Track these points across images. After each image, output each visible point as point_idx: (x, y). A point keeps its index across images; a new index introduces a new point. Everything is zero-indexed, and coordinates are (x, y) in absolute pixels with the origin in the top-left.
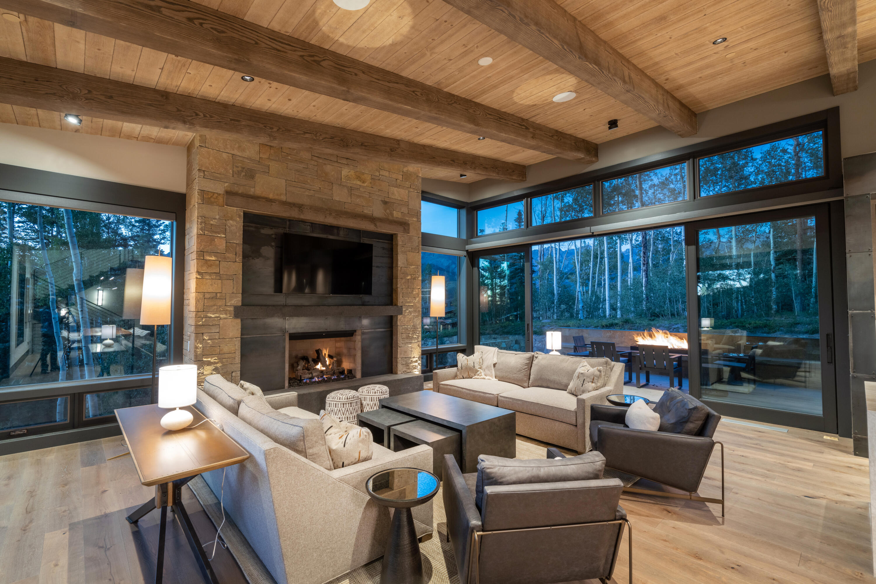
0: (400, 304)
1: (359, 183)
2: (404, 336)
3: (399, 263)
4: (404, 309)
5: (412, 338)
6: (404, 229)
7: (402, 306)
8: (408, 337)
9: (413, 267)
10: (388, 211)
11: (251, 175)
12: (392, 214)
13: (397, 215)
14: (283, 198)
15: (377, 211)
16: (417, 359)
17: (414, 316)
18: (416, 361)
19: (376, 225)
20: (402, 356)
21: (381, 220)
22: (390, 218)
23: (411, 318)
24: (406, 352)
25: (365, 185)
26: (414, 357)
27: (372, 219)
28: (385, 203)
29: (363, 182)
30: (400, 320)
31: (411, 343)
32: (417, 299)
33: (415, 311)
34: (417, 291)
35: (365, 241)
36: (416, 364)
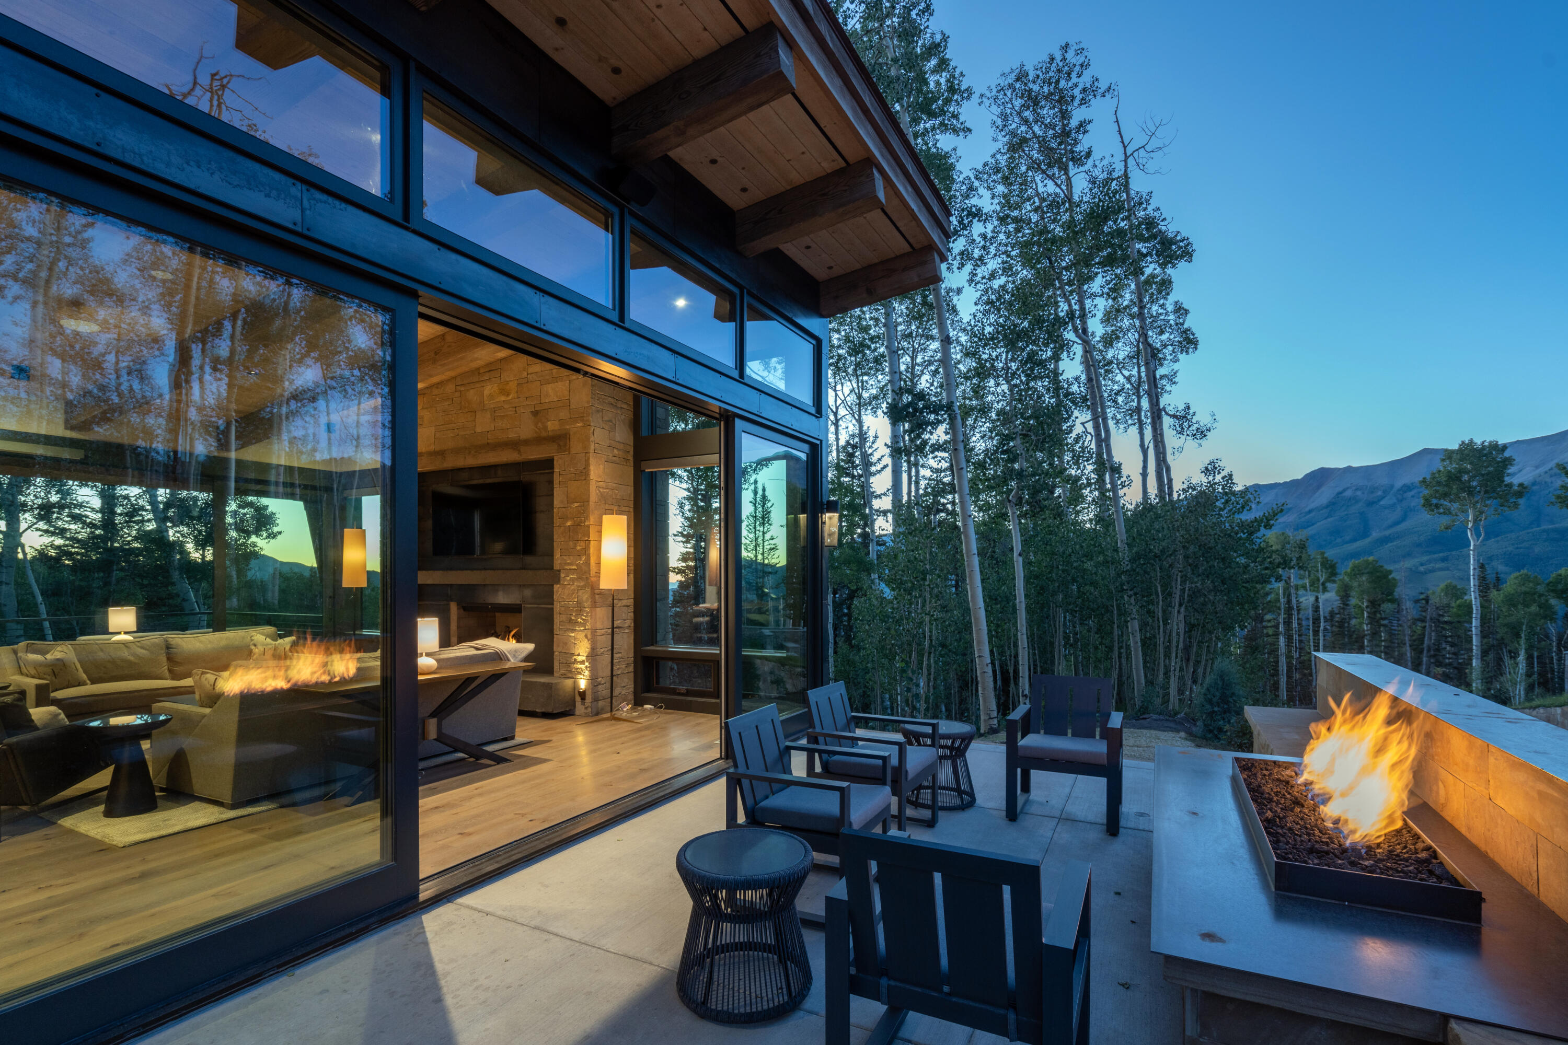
0: (556, 567)
1: (503, 398)
2: (564, 618)
3: (555, 502)
4: (563, 575)
5: (576, 623)
6: (559, 446)
7: (559, 571)
8: (570, 621)
9: (576, 505)
10: (540, 425)
12: (546, 428)
13: (552, 426)
15: (525, 429)
16: (584, 658)
17: (578, 586)
18: (582, 662)
19: (519, 452)
20: (560, 649)
21: (526, 442)
22: (544, 434)
23: (573, 590)
24: (566, 644)
25: (510, 397)
26: (579, 655)
27: (515, 445)
28: (536, 413)
29: (508, 395)
30: (557, 591)
31: (573, 631)
32: (584, 558)
33: (580, 578)
34: (583, 544)
35: (526, 477)
36: (583, 666)
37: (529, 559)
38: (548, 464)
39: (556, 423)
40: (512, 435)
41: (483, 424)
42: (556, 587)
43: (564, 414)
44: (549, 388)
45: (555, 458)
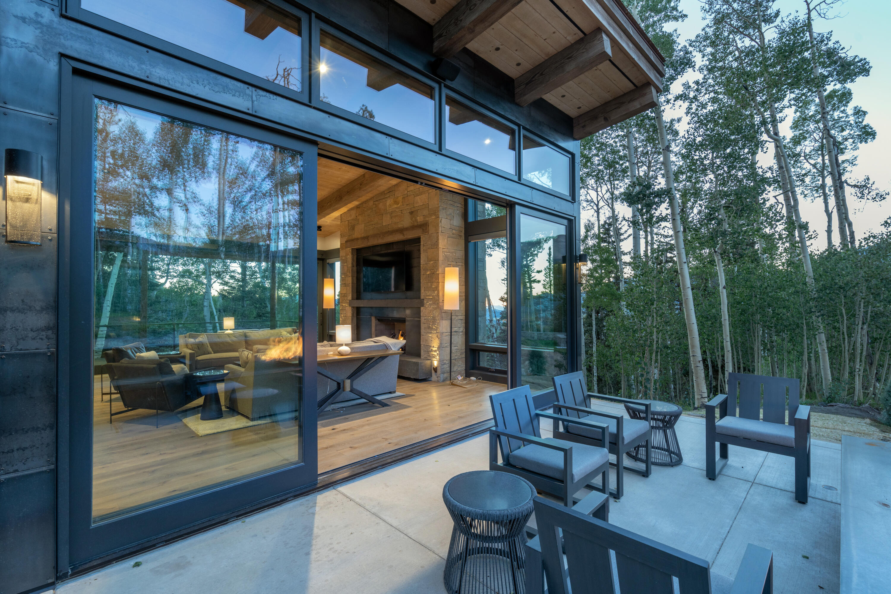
0: (422, 297)
1: (396, 206)
2: (426, 325)
3: (421, 261)
4: (425, 302)
5: (432, 329)
6: (423, 230)
7: (423, 299)
8: (429, 327)
9: (432, 262)
10: (414, 219)
11: (353, 228)
12: (416, 220)
13: (420, 219)
14: (363, 235)
15: (406, 222)
16: (436, 349)
17: (433, 308)
18: (435, 351)
19: (404, 235)
20: (424, 343)
21: (407, 229)
22: (416, 224)
23: (431, 310)
24: (427, 340)
25: (399, 205)
26: (433, 347)
27: (401, 231)
28: (411, 213)
30: (423, 311)
31: (431, 333)
32: (436, 292)
33: (434, 303)
34: (435, 284)
35: (408, 248)
36: (435, 353)
37: (409, 293)
38: (417, 240)
39: (422, 217)
40: (400, 226)
41: (386, 221)
42: (422, 308)
43: (425, 212)
44: (418, 199)
45: (421, 237)
